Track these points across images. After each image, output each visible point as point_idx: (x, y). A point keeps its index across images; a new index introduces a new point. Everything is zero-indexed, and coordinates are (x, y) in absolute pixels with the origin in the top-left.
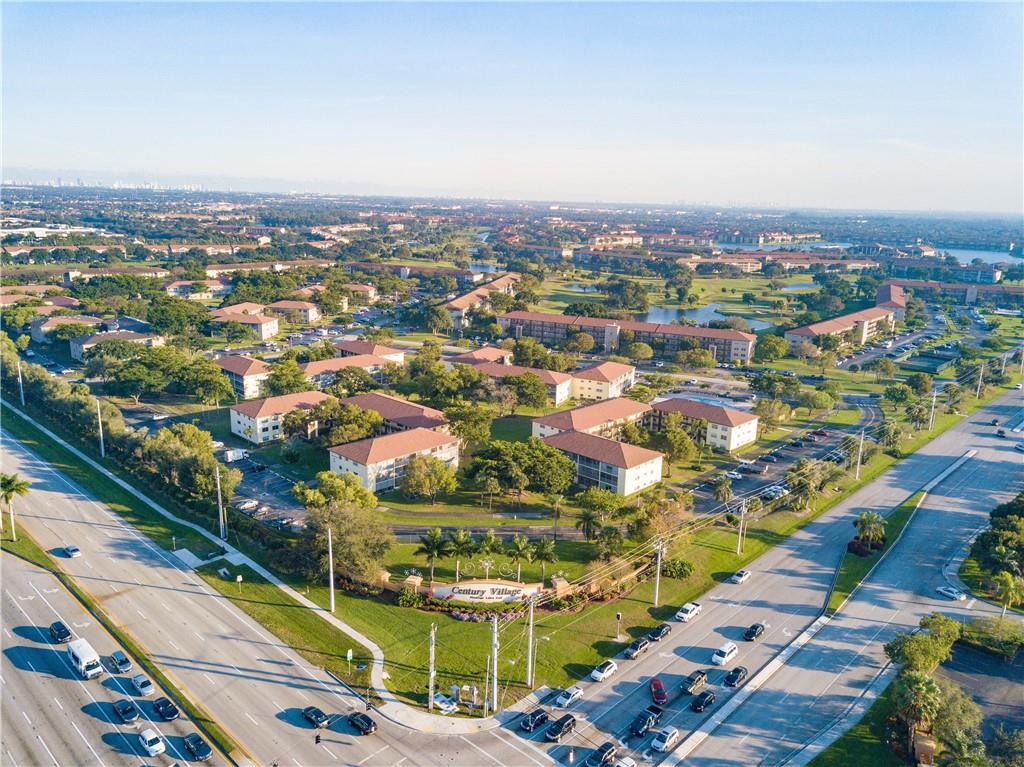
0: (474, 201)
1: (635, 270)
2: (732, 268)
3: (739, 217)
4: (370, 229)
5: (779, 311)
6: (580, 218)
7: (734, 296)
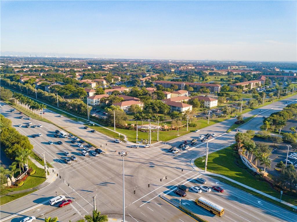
0: (147, 60)
1: (191, 74)
2: (219, 73)
3: (224, 63)
4: (118, 65)
6: (177, 63)
7: (218, 79)
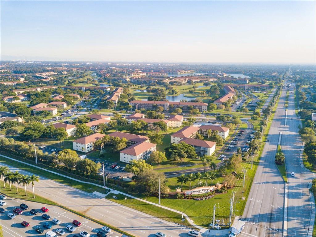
1: (153, 84)
2: (179, 82)
5: (203, 95)
7: (186, 91)
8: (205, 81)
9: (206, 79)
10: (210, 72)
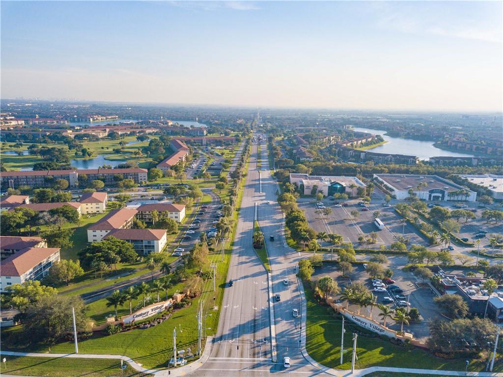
5: (137, 156)
7: (107, 150)
8: (139, 133)
9: (141, 130)
10: (145, 118)
